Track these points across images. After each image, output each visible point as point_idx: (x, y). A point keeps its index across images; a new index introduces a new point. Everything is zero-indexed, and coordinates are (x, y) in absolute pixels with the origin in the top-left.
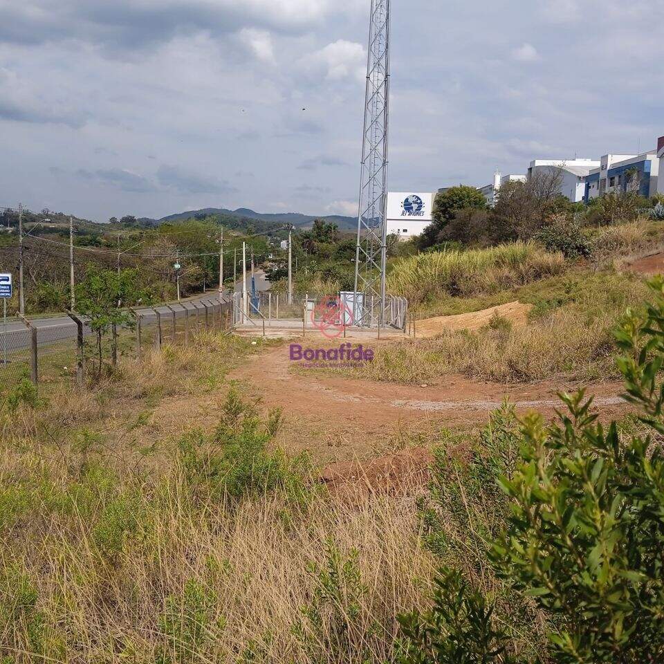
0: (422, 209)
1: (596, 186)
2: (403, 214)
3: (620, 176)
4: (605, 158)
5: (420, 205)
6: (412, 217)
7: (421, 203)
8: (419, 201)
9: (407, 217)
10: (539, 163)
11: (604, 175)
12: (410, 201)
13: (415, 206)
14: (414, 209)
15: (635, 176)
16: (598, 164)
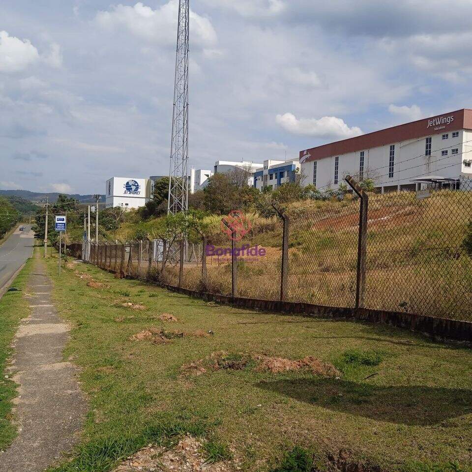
0: (139, 190)
1: (261, 179)
2: (125, 193)
3: (276, 174)
4: (266, 162)
5: (137, 187)
6: (131, 195)
7: (138, 185)
8: (136, 184)
10: (221, 163)
11: (266, 172)
12: (130, 184)
13: (134, 188)
14: (133, 190)
15: (286, 174)
16: (262, 166)
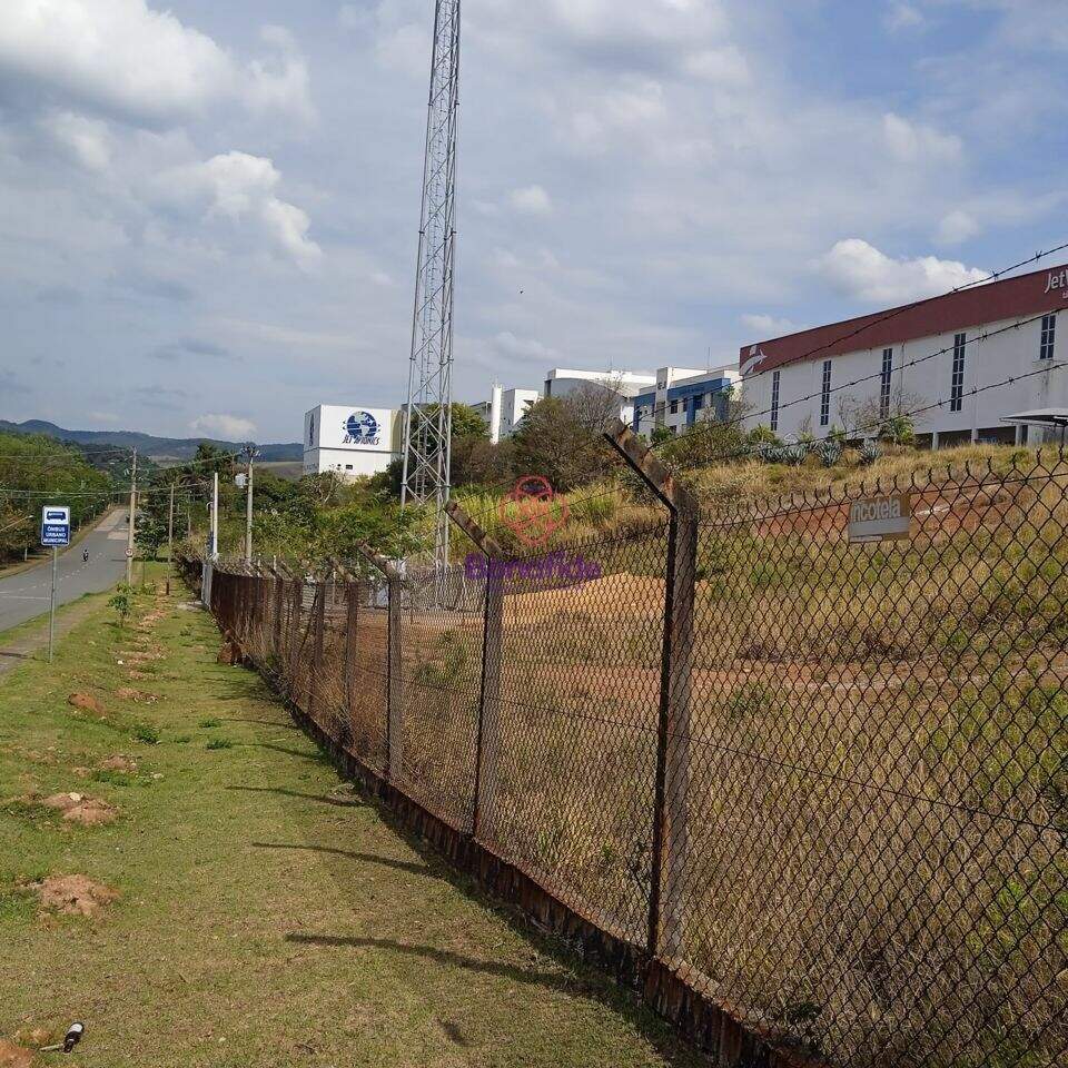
0: (377, 435)
1: (649, 412)
2: (346, 441)
3: (685, 400)
4: (662, 372)
5: (373, 428)
6: (360, 446)
7: (375, 424)
8: (371, 422)
9: (352, 445)
10: (561, 374)
11: (661, 396)
12: (358, 420)
13: (365, 429)
14: (364, 433)
15: (707, 399)
16: (652, 380)
